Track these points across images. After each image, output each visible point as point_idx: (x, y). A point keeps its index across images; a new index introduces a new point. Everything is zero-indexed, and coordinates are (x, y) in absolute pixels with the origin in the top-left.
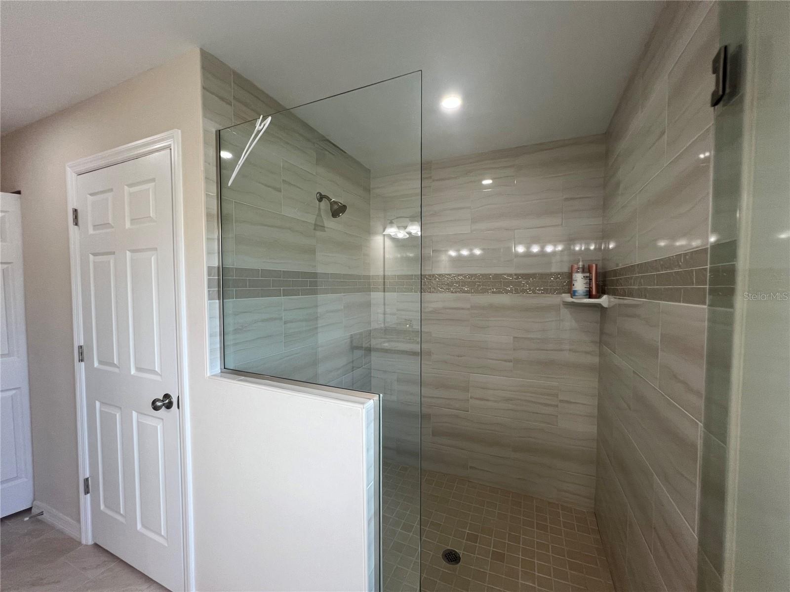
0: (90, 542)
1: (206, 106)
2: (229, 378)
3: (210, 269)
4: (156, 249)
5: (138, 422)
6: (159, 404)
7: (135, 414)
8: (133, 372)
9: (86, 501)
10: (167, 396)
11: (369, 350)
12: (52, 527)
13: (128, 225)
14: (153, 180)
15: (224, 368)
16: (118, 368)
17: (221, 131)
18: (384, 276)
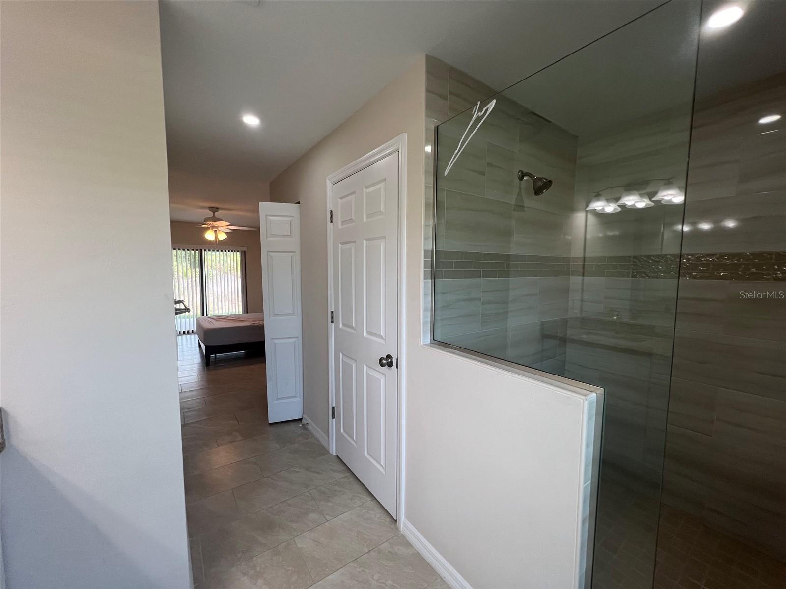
0: (334, 454)
1: (429, 107)
2: (438, 348)
3: (426, 251)
4: (384, 237)
5: (367, 374)
6: (384, 362)
7: (365, 367)
8: (365, 334)
9: (332, 422)
10: (389, 357)
11: (564, 341)
12: (313, 436)
13: (365, 220)
14: (385, 180)
15: (434, 340)
16: (356, 330)
17: (439, 126)
18: (584, 258)
